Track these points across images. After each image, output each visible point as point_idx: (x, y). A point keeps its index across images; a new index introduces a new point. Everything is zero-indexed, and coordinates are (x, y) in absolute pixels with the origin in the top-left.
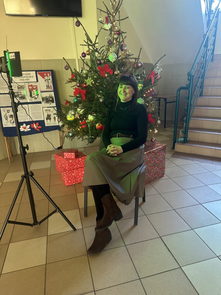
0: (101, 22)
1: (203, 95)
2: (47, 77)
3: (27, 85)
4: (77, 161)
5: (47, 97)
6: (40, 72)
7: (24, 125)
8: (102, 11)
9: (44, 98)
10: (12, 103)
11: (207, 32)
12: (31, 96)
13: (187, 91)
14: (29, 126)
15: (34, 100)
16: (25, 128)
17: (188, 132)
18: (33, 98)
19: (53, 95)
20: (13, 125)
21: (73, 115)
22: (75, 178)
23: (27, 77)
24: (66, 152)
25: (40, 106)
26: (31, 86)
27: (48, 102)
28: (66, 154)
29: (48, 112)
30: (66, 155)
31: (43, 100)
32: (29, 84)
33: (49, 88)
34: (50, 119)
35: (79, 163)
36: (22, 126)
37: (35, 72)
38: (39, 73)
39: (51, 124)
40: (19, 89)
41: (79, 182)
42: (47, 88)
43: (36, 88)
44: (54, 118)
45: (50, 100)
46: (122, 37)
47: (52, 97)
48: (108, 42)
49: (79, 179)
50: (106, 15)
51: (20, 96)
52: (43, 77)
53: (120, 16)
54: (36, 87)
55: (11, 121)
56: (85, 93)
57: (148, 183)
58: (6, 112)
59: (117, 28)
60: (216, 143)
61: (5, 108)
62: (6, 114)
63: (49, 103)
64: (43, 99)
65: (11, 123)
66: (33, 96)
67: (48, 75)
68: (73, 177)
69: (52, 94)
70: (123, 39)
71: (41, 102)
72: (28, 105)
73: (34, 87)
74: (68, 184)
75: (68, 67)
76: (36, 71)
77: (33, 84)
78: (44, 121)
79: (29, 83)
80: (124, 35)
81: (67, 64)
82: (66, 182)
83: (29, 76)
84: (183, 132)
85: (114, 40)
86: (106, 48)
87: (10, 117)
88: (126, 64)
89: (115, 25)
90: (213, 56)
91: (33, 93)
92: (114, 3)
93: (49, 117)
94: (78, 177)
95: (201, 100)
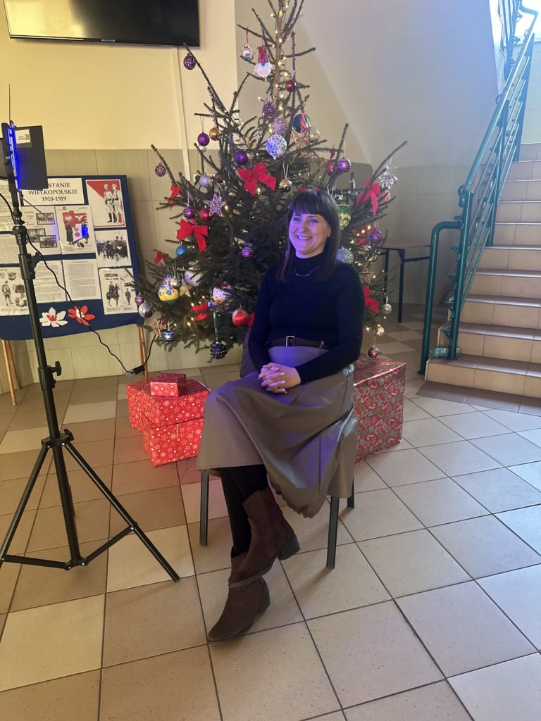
0: (247, 59)
1: (494, 242)
2: (110, 193)
3: (60, 211)
4: (183, 404)
5: (110, 243)
6: (93, 181)
7: (52, 311)
8: (249, 33)
9: (102, 244)
10: (20, 255)
11: (506, 89)
12: (70, 238)
13: (457, 231)
14: (62, 314)
15: (76, 250)
16: (53, 319)
17: (459, 334)
18: (76, 244)
19: (126, 238)
20: (22, 310)
21: (175, 287)
22: (178, 444)
23: (61, 192)
24: (157, 381)
26: (71, 213)
27: (112, 256)
28: (157, 385)
29: (112, 281)
30: (157, 388)
31: (100, 250)
32: (64, 209)
33: (115, 221)
34: (117, 297)
35: (189, 407)
36: (47, 314)
37: (81, 179)
38: (90, 184)
40: (41, 223)
41: (188, 455)
42: (111, 221)
43: (84, 220)
44: (126, 295)
45: (117, 251)
46: (300, 98)
47: (121, 244)
48: (265, 109)
49: (188, 448)
50: (260, 42)
51: (42, 239)
52: (102, 192)
53: (294, 45)
54: (82, 216)
55: (17, 301)
56: (205, 233)
57: (361, 459)
58: (7, 277)
59: (286, 74)
60: (528, 361)
61: (5, 268)
62: (7, 282)
63: (115, 256)
64: (100, 247)
65: (18, 305)
66: (75, 238)
67: (114, 187)
68: (173, 444)
69: (124, 235)
70: (302, 103)
71: (94, 254)
72: (62, 262)
73: (77, 217)
74: (158, 461)
75: (162, 170)
76: (84, 178)
77: (76, 210)
78: (100, 302)
79: (67, 207)
80: (303, 92)
81: (160, 161)
82: (154, 455)
83: (67, 189)
84: (447, 335)
85: (278, 104)
86: (259, 122)
87: (16, 292)
88: (307, 163)
89: (282, 68)
90: (518, 149)
92: (281, 13)
93: (113, 293)
94: (184, 442)
95: (488, 256)
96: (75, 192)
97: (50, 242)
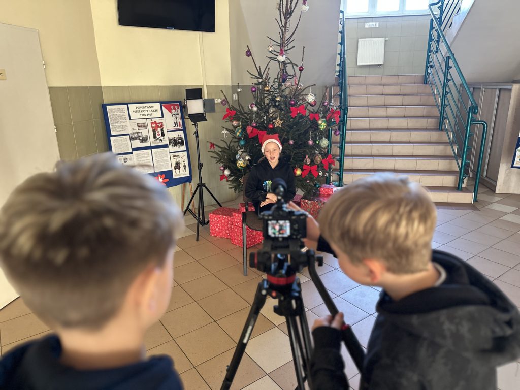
2: (175, 111)
3: (149, 122)
5: (175, 139)
6: (165, 104)
8: (271, 40)
9: (171, 139)
12: (155, 137)
15: (158, 143)
17: (343, 175)
18: (158, 140)
19: (183, 136)
23: (150, 111)
25: (166, 151)
26: (155, 123)
27: (176, 145)
29: (177, 159)
31: (170, 143)
33: (177, 126)
34: (179, 168)
37: (159, 104)
38: (164, 106)
39: (180, 175)
40: (140, 128)
42: (175, 126)
43: (162, 126)
44: (184, 166)
45: (179, 143)
47: (181, 138)
51: (141, 138)
54: (161, 124)
58: (123, 160)
61: (122, 156)
63: (178, 146)
66: (158, 137)
67: (176, 107)
69: (181, 133)
71: (167, 145)
73: (158, 125)
75: (225, 102)
76: (161, 103)
77: (158, 121)
79: (153, 119)
81: (224, 98)
83: (152, 109)
84: (338, 175)
91: (157, 133)
93: (177, 166)
96: (156, 110)
97: (145, 140)
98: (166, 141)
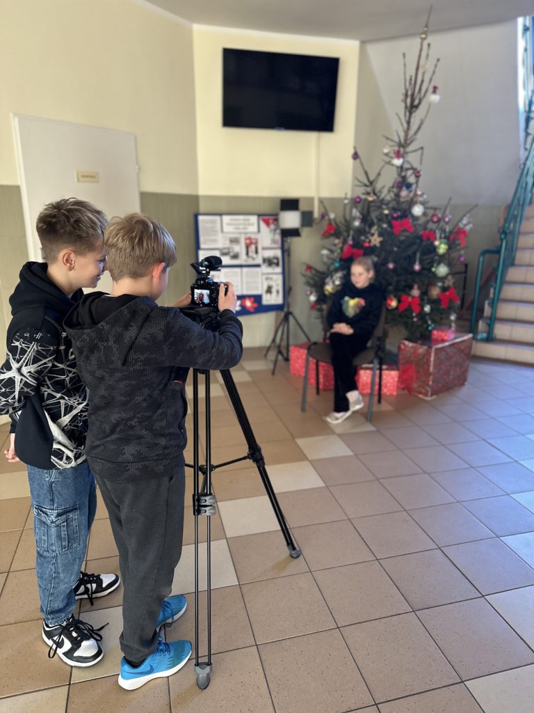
1: (516, 263)
2: (273, 225)
3: (243, 237)
5: (271, 258)
9: (266, 259)
12: (247, 254)
15: (251, 262)
17: (495, 325)
18: (251, 258)
19: (280, 255)
23: (245, 224)
25: (258, 272)
26: (249, 238)
27: (271, 266)
29: (270, 282)
31: (264, 262)
32: (246, 235)
33: (274, 244)
34: (271, 293)
37: (256, 216)
38: (262, 219)
39: (272, 301)
40: (232, 244)
42: (272, 243)
43: (256, 243)
44: (277, 292)
45: (273, 263)
47: (277, 258)
51: (231, 254)
52: (268, 225)
54: (256, 241)
66: (250, 254)
67: (276, 222)
71: (260, 265)
73: (253, 241)
76: (259, 215)
77: (253, 236)
78: (261, 296)
83: (248, 222)
84: (486, 325)
91: (250, 250)
93: (269, 290)
96: (253, 224)
97: (235, 256)
98: (259, 261)
